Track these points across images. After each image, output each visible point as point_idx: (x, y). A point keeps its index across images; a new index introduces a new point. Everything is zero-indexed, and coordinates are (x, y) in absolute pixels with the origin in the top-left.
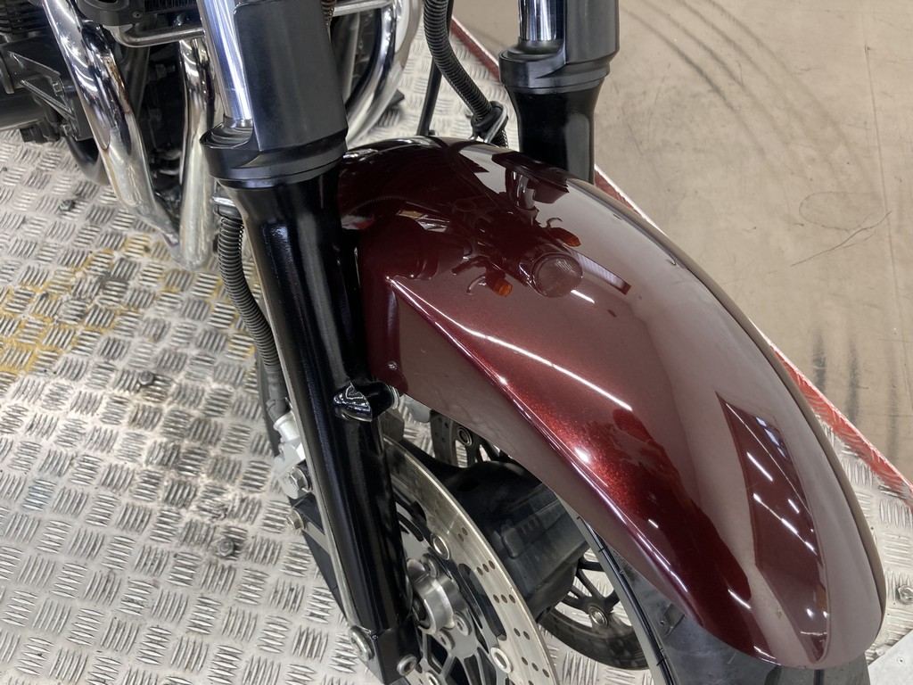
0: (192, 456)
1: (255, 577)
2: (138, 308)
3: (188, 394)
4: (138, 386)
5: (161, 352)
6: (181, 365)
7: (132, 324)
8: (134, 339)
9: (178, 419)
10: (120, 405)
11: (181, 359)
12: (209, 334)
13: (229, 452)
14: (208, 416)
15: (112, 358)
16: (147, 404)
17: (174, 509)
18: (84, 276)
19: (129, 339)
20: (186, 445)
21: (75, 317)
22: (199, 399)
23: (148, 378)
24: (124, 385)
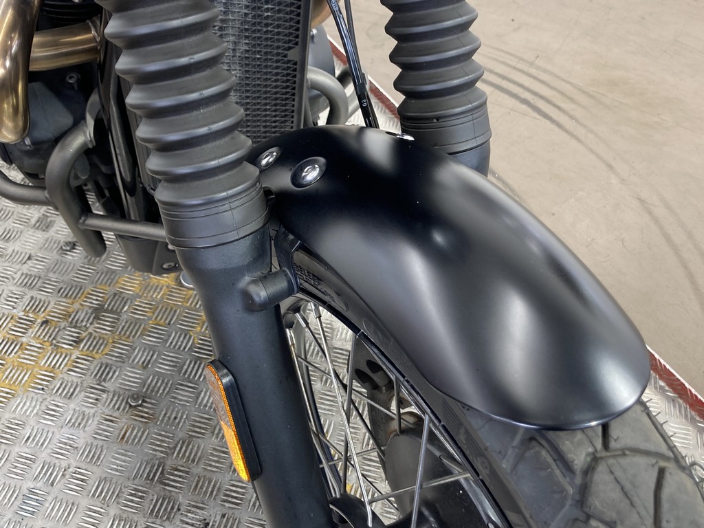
0: (176, 473)
2: (128, 337)
3: (173, 416)
4: (128, 406)
5: (149, 377)
6: (167, 389)
7: (123, 352)
8: (125, 364)
9: (164, 439)
10: (111, 424)
11: (167, 384)
12: (193, 363)
13: (211, 471)
14: (191, 436)
15: (104, 380)
16: (135, 422)
17: (158, 521)
18: (81, 307)
19: (119, 364)
20: (170, 463)
21: (71, 343)
22: (183, 420)
23: (136, 399)
24: (114, 406)
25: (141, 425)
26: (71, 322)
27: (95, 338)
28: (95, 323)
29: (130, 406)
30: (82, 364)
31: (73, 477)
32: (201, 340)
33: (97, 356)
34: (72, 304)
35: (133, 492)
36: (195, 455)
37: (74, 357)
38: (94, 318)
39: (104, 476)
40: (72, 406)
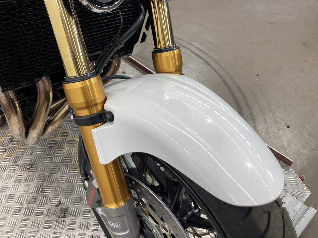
0: (47, 187)
1: (73, 222)
2: (24, 145)
3: (44, 168)
4: (26, 169)
5: (33, 157)
6: (40, 160)
7: (23, 151)
8: (24, 155)
9: (41, 177)
10: (21, 176)
11: (40, 158)
12: (49, 149)
13: (60, 184)
14: (51, 174)
15: (17, 162)
16: (30, 174)
17: (42, 206)
18: (5, 139)
19: (22, 155)
20: (44, 185)
21: (2, 152)
22: (47, 169)
23: (29, 166)
24: (21, 170)
25: (32, 174)
26: (2, 145)
27: (11, 148)
28: (11, 143)
29: (27, 169)
30: (8, 158)
31: (9, 198)
32: (51, 140)
33: (13, 155)
34: (2, 139)
35: (32, 198)
36: (54, 180)
37: (4, 157)
38: (10, 142)
39: (20, 195)
40: (5, 173)
